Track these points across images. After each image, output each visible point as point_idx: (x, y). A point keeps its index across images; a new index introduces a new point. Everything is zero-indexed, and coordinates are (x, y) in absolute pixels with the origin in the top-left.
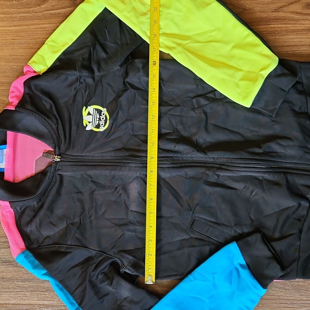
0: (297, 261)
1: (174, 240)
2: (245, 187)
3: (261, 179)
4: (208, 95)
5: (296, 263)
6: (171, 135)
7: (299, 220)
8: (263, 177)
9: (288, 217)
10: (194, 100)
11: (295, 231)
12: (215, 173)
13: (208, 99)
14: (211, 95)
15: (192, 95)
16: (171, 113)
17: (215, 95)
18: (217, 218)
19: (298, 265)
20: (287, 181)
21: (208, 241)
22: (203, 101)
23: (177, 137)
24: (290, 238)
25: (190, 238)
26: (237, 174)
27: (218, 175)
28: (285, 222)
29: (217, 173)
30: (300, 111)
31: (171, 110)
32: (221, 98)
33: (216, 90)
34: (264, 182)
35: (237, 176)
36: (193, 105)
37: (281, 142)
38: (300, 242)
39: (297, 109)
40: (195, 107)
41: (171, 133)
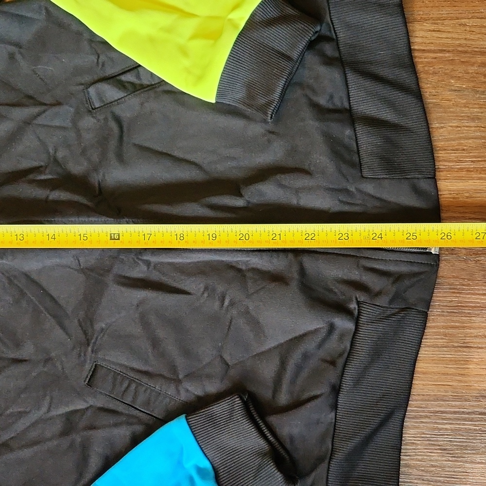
0: (327, 461)
1: (54, 413)
2: (206, 288)
3: (244, 268)
4: (123, 78)
5: (325, 465)
6: (41, 173)
7: (333, 363)
8: (246, 263)
9: (306, 356)
10: (92, 90)
11: (323, 389)
12: (140, 257)
13: (122, 85)
14: (129, 78)
15: (87, 78)
16: (40, 121)
17: (138, 77)
18: (146, 362)
19: (328, 470)
20: (302, 272)
21: (128, 415)
22: (111, 93)
23: (55, 177)
24: (309, 405)
25: (87, 409)
26: (187, 258)
27: (147, 261)
28: (299, 368)
29: (145, 258)
30: (331, 106)
31: (39, 115)
32: (153, 83)
33: (140, 66)
34: (249, 274)
35: (190, 263)
36: (89, 100)
37: (286, 179)
38: (336, 415)
39: (322, 101)
40: (94, 105)
41: (41, 167)
